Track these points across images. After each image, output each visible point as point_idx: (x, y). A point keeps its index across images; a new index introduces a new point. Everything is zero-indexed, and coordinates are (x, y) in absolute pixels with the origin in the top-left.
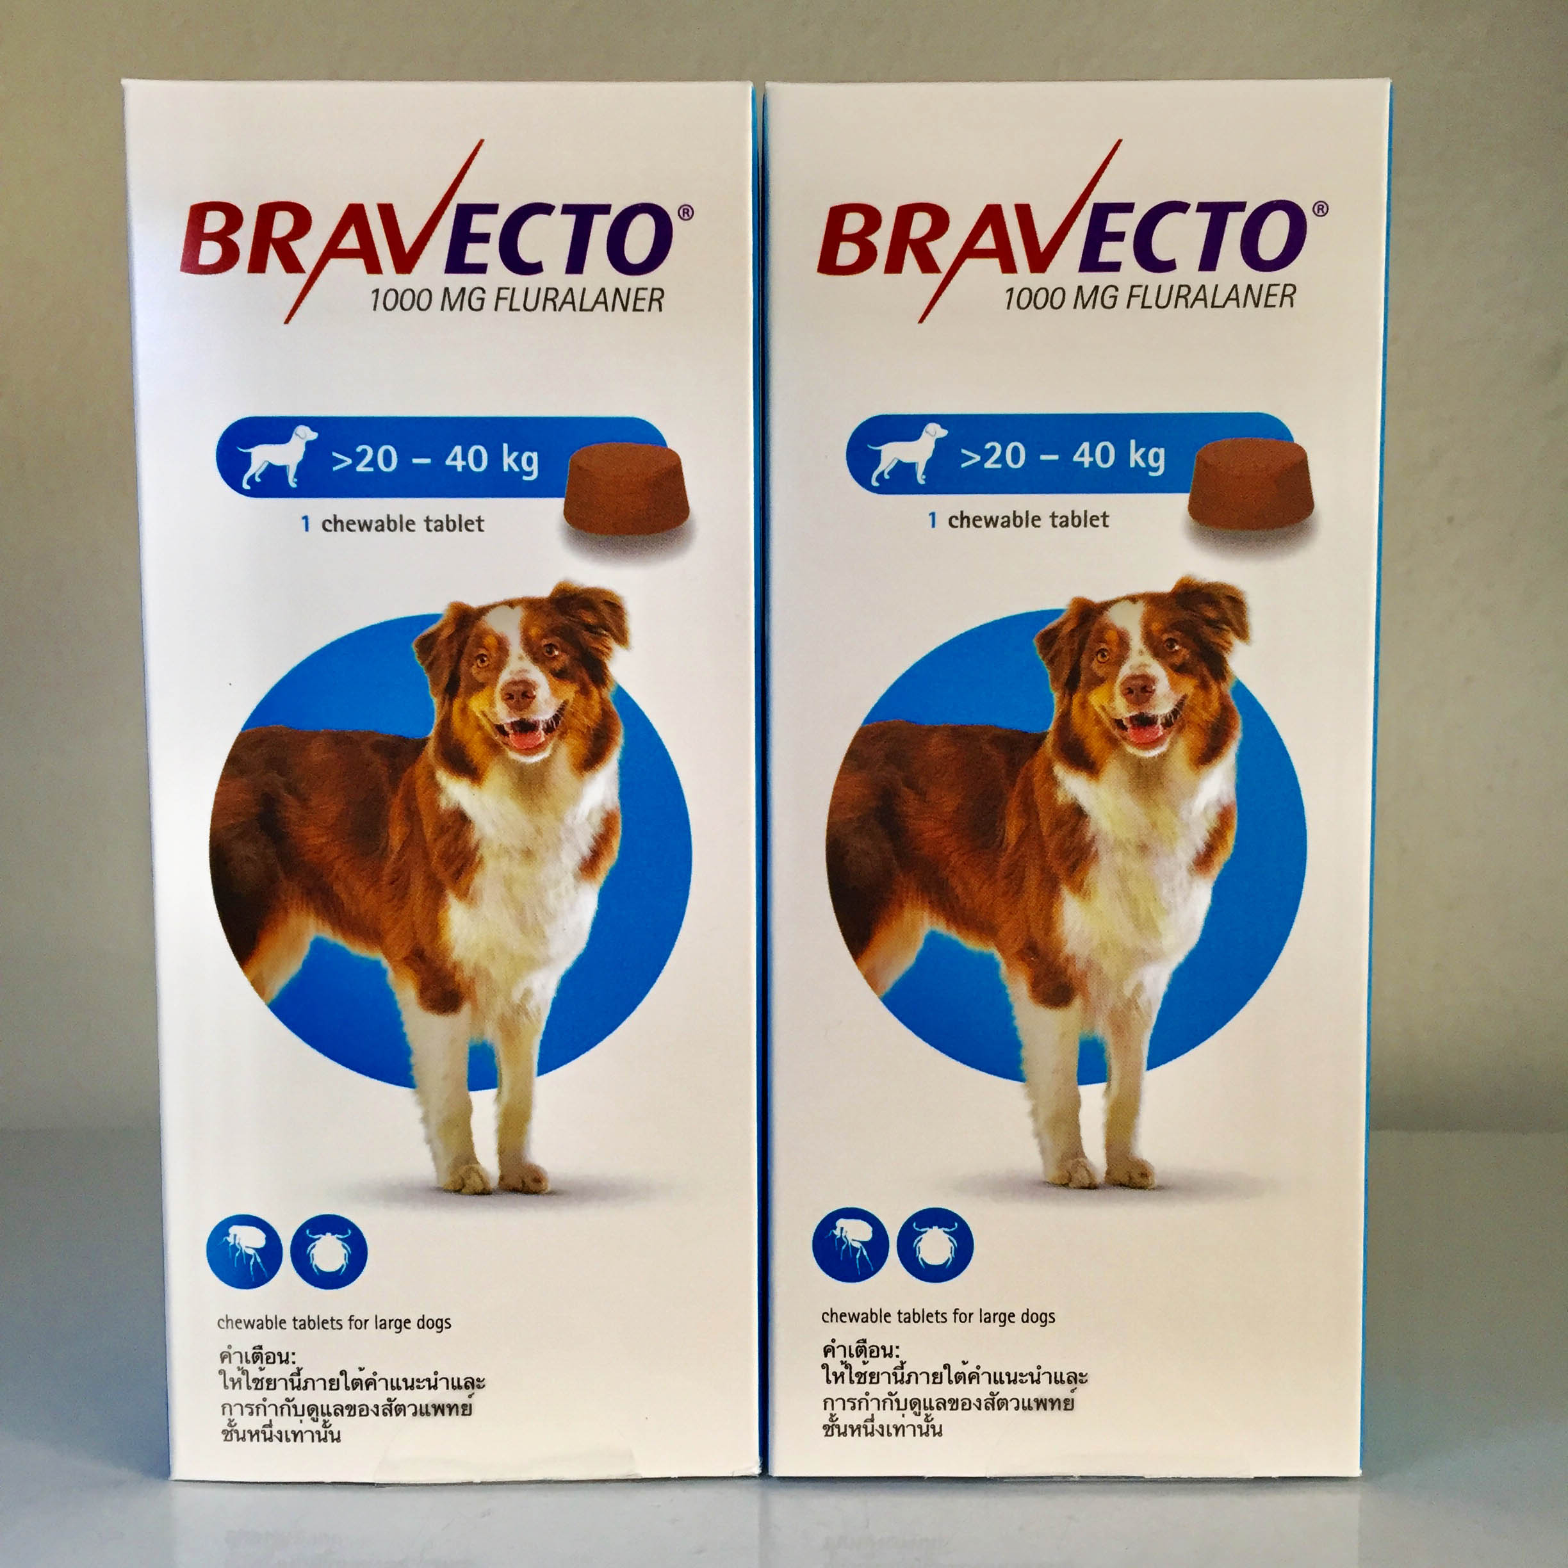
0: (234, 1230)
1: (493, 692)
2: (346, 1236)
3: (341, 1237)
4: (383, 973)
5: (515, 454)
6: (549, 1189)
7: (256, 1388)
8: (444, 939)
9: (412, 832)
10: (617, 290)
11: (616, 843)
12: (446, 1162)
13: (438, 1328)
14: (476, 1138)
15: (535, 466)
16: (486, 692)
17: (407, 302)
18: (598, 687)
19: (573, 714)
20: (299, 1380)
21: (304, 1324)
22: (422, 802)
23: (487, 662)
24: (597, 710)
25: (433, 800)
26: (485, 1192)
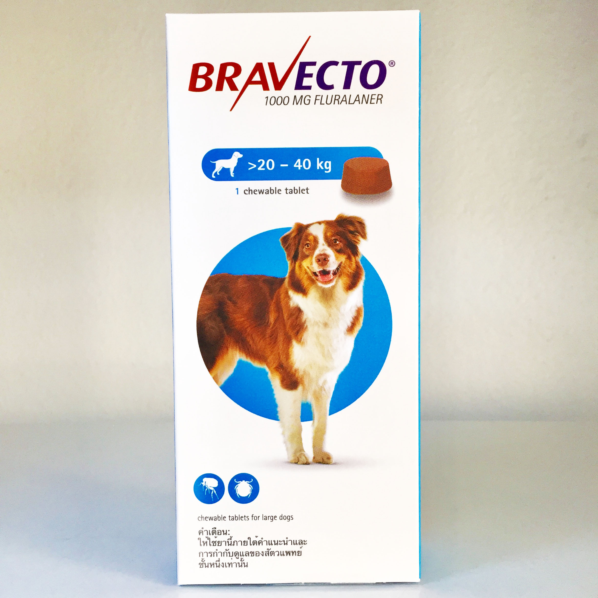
0: (205, 480)
1: (312, 258)
2: (251, 482)
3: (249, 482)
4: (267, 374)
5: (322, 162)
6: (333, 462)
7: (213, 545)
8: (291, 359)
9: (279, 316)
10: (364, 95)
11: (361, 320)
12: (292, 451)
13: (288, 519)
14: (304, 441)
15: (330, 167)
16: (309, 259)
17: (279, 102)
18: (354, 257)
19: (344, 267)
20: (231, 541)
21: (234, 518)
22: (283, 303)
23: (310, 247)
24: (354, 265)
25: (287, 303)
26: (307, 464)
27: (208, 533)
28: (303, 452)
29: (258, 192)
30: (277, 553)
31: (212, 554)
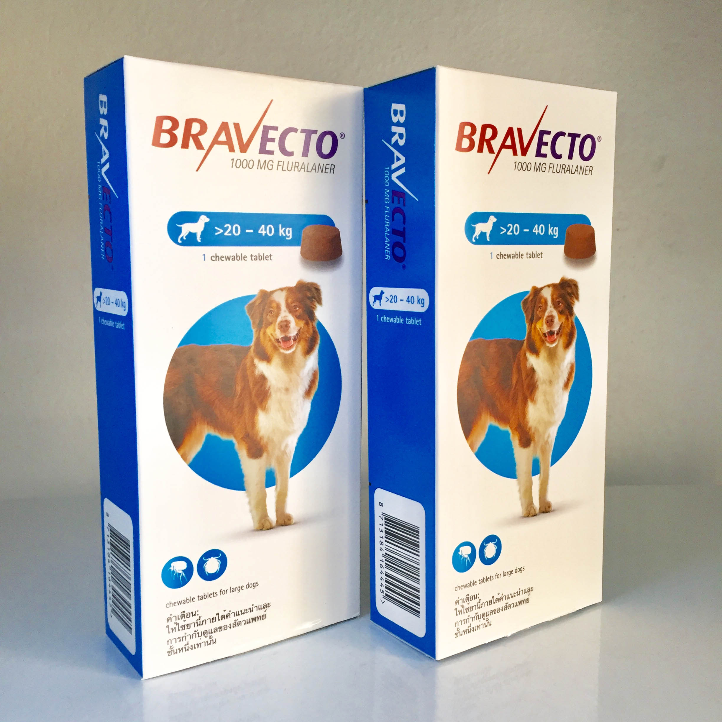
0: (173, 564)
1: (275, 325)
2: (219, 557)
3: (217, 557)
5: (284, 229)
7: (182, 630)
9: (245, 385)
11: (317, 383)
12: (257, 518)
13: (254, 587)
15: (291, 234)
16: (272, 325)
17: (244, 165)
18: (312, 322)
19: (303, 333)
20: (200, 622)
21: (202, 598)
22: (249, 372)
23: (273, 314)
24: (311, 331)
25: (253, 372)
26: (271, 528)
27: (177, 618)
28: (267, 518)
29: (224, 259)
30: (244, 622)
31: (180, 639)
